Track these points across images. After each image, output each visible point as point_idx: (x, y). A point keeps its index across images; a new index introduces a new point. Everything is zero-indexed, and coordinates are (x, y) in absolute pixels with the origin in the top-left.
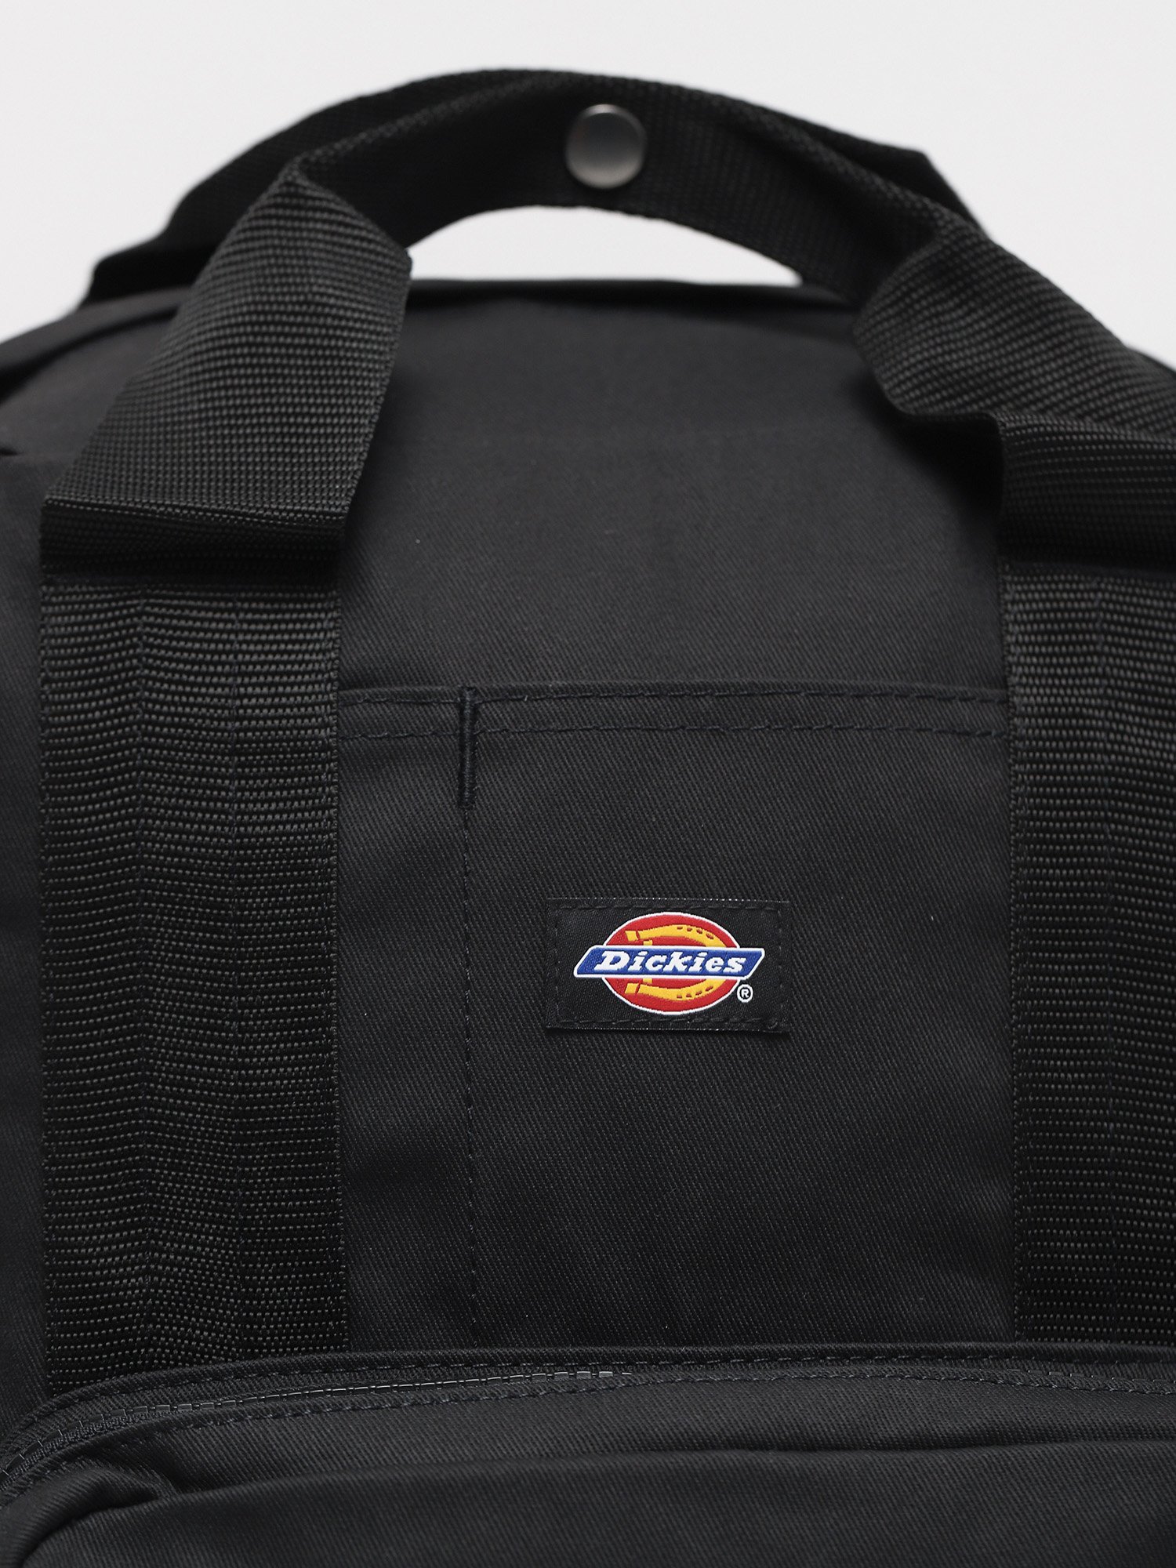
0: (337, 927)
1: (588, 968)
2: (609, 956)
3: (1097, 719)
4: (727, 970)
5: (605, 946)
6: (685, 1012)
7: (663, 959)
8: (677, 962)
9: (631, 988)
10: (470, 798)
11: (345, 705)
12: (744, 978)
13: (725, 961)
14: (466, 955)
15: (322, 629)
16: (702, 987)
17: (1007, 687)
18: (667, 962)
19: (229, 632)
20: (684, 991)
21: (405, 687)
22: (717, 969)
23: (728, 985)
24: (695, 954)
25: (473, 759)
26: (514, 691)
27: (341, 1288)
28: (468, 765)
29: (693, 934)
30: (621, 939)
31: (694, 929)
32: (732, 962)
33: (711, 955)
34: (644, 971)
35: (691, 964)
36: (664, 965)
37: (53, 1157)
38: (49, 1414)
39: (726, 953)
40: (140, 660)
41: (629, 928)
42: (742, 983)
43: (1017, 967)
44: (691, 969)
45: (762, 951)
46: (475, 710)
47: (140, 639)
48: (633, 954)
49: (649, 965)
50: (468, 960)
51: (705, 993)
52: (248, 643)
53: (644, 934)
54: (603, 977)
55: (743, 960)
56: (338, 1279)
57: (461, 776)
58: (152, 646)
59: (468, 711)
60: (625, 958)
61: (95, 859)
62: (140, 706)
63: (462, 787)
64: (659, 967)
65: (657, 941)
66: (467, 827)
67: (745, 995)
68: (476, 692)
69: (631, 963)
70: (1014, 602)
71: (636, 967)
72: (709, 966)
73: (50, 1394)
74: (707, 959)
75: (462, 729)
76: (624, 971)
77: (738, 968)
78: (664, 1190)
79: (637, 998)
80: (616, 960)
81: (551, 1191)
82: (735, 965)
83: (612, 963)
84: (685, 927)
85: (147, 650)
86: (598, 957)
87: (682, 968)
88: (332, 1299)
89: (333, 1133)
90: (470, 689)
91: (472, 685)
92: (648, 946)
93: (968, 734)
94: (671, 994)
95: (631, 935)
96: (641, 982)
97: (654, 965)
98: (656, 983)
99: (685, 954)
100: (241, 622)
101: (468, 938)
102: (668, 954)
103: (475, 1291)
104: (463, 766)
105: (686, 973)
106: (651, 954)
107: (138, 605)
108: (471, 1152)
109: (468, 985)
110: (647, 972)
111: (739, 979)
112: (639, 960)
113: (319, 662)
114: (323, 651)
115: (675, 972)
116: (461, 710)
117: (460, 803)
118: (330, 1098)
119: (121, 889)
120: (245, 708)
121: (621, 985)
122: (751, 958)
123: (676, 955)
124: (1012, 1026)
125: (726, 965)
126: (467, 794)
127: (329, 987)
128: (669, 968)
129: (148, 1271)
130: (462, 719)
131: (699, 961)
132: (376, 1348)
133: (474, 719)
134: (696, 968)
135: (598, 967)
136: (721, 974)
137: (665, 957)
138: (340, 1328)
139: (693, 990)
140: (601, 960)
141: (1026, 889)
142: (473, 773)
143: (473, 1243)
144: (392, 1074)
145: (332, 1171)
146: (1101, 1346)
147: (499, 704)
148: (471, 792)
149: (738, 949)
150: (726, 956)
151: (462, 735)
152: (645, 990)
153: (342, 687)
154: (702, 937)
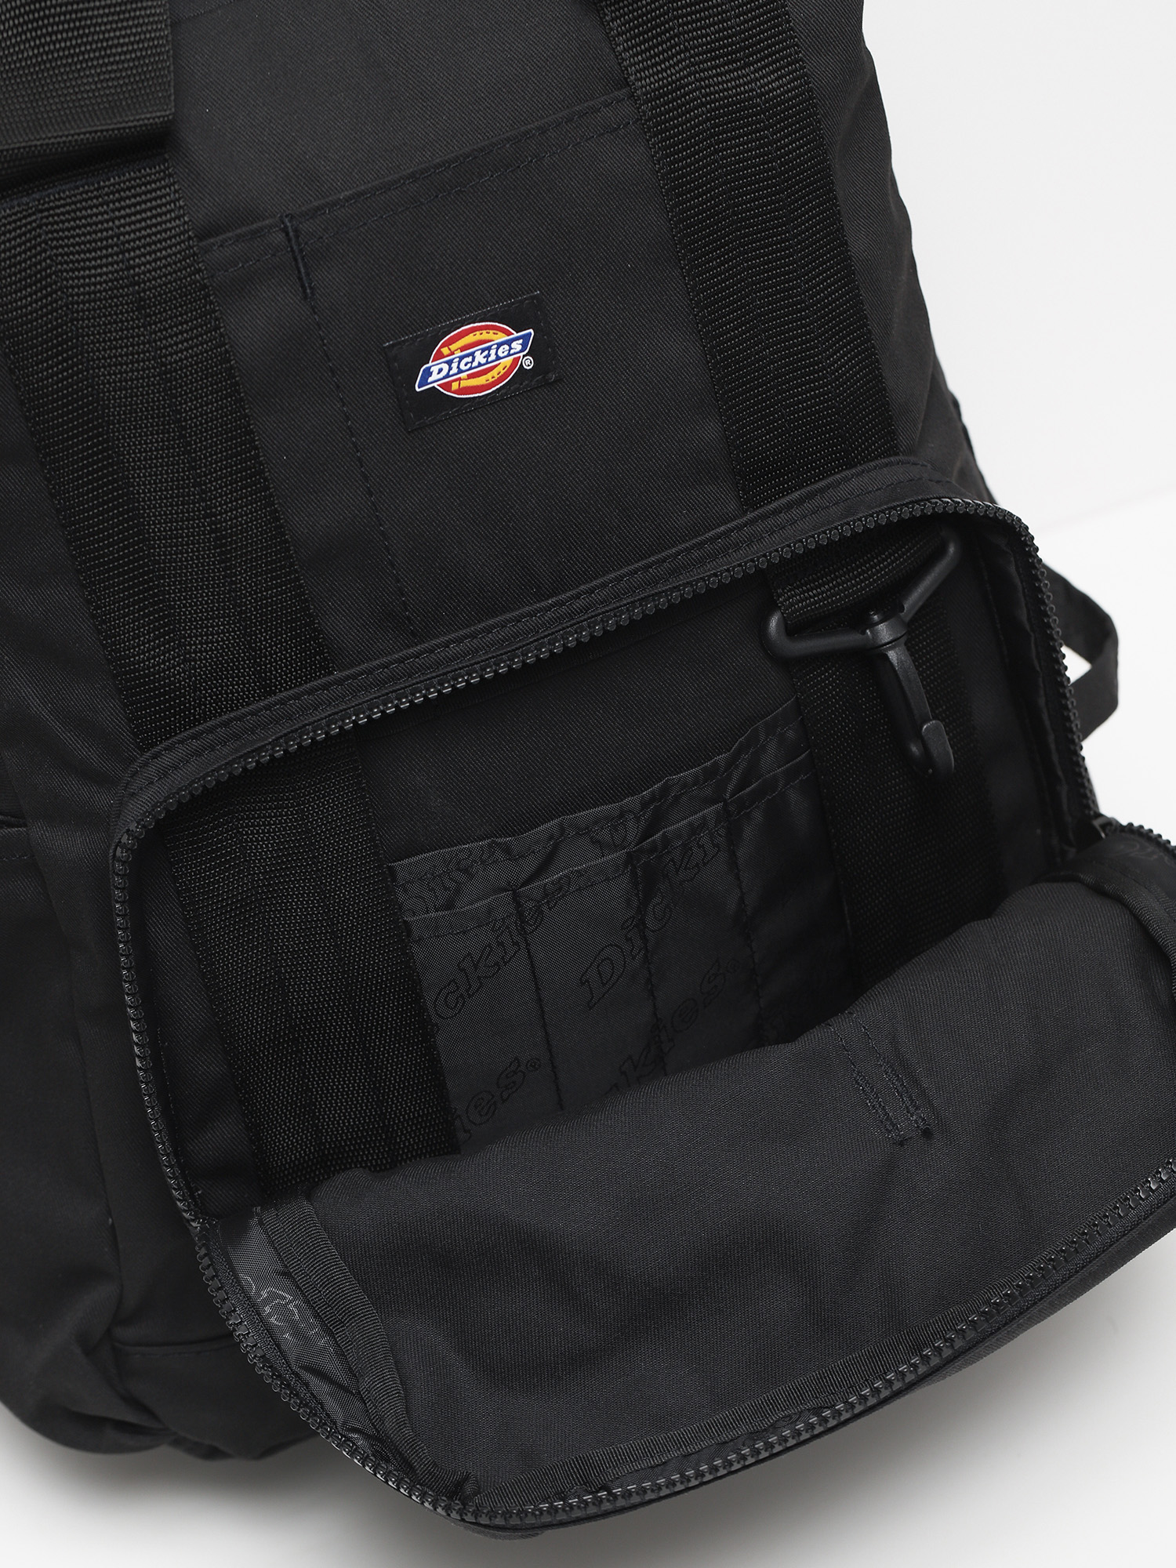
0: (250, 408)
1: (424, 382)
2: (435, 369)
3: (691, 84)
4: (512, 352)
5: (430, 364)
6: (494, 389)
7: (470, 359)
8: (480, 358)
9: (455, 386)
10: (312, 293)
11: (206, 252)
12: (525, 353)
13: (510, 346)
14: (341, 399)
15: (172, 201)
16: (499, 368)
17: (629, 85)
18: (473, 360)
19: (107, 221)
20: (489, 376)
21: (244, 229)
22: (506, 353)
23: (516, 360)
24: (489, 348)
25: (305, 265)
26: (318, 208)
27: (319, 634)
28: (303, 270)
29: (485, 335)
30: (440, 355)
31: (484, 332)
32: (514, 345)
33: (499, 345)
34: (460, 371)
35: (489, 355)
36: (472, 363)
37: (97, 604)
38: (146, 764)
39: (508, 341)
40: (52, 260)
41: (442, 347)
42: (524, 356)
43: (688, 276)
44: (490, 359)
45: (531, 331)
46: (296, 231)
47: (46, 244)
48: (450, 363)
49: (462, 367)
50: (343, 402)
51: (502, 372)
52: (124, 226)
53: (453, 347)
54: (435, 385)
55: (521, 341)
56: (315, 630)
57: (300, 279)
58: (56, 248)
59: (291, 234)
60: (446, 367)
61: (66, 405)
62: (63, 292)
63: (303, 286)
64: (469, 365)
65: (462, 349)
66: (315, 313)
67: (528, 363)
68: (292, 217)
69: (450, 369)
70: (613, 20)
71: (454, 370)
72: (500, 354)
73: (142, 750)
74: (498, 349)
75: (292, 248)
76: (448, 376)
77: (519, 348)
78: (511, 507)
79: (460, 391)
80: (440, 371)
81: (439, 532)
82: (517, 346)
83: (439, 373)
84: (478, 333)
85: (55, 251)
86: (428, 373)
87: (483, 361)
88: (315, 642)
89: (286, 541)
90: (287, 216)
91: (288, 212)
92: (459, 354)
93: (616, 129)
94: (481, 381)
95: (445, 351)
96: (460, 379)
97: (466, 365)
98: (470, 377)
99: (483, 350)
100: (113, 211)
101: (338, 387)
102: (472, 354)
103: (407, 610)
104: (299, 272)
105: (487, 363)
106: (461, 358)
107: (37, 219)
108: (381, 525)
109: (348, 418)
110: (462, 372)
111: (521, 354)
112: (455, 365)
113: (178, 226)
114: (178, 217)
115: (480, 365)
116: (287, 234)
117: (305, 297)
118: (278, 519)
119: (90, 421)
120: (139, 275)
121: (447, 386)
122: (526, 338)
123: (477, 354)
124: (695, 316)
125: (511, 349)
126: (308, 291)
127: (256, 448)
128: (475, 364)
129: (185, 661)
130: (289, 240)
131: (493, 352)
132: (352, 665)
133: (297, 237)
134: (493, 357)
135: (430, 380)
136: (509, 355)
137: (471, 357)
138: (325, 659)
139: (494, 373)
140: (431, 374)
141: (681, 221)
142: (308, 274)
143: (399, 581)
144: (314, 491)
145: (292, 564)
146: (796, 495)
147: (311, 221)
148: (311, 288)
149: (516, 335)
150: (509, 343)
151: (292, 250)
152: (464, 384)
153: (200, 240)
154: (490, 335)
